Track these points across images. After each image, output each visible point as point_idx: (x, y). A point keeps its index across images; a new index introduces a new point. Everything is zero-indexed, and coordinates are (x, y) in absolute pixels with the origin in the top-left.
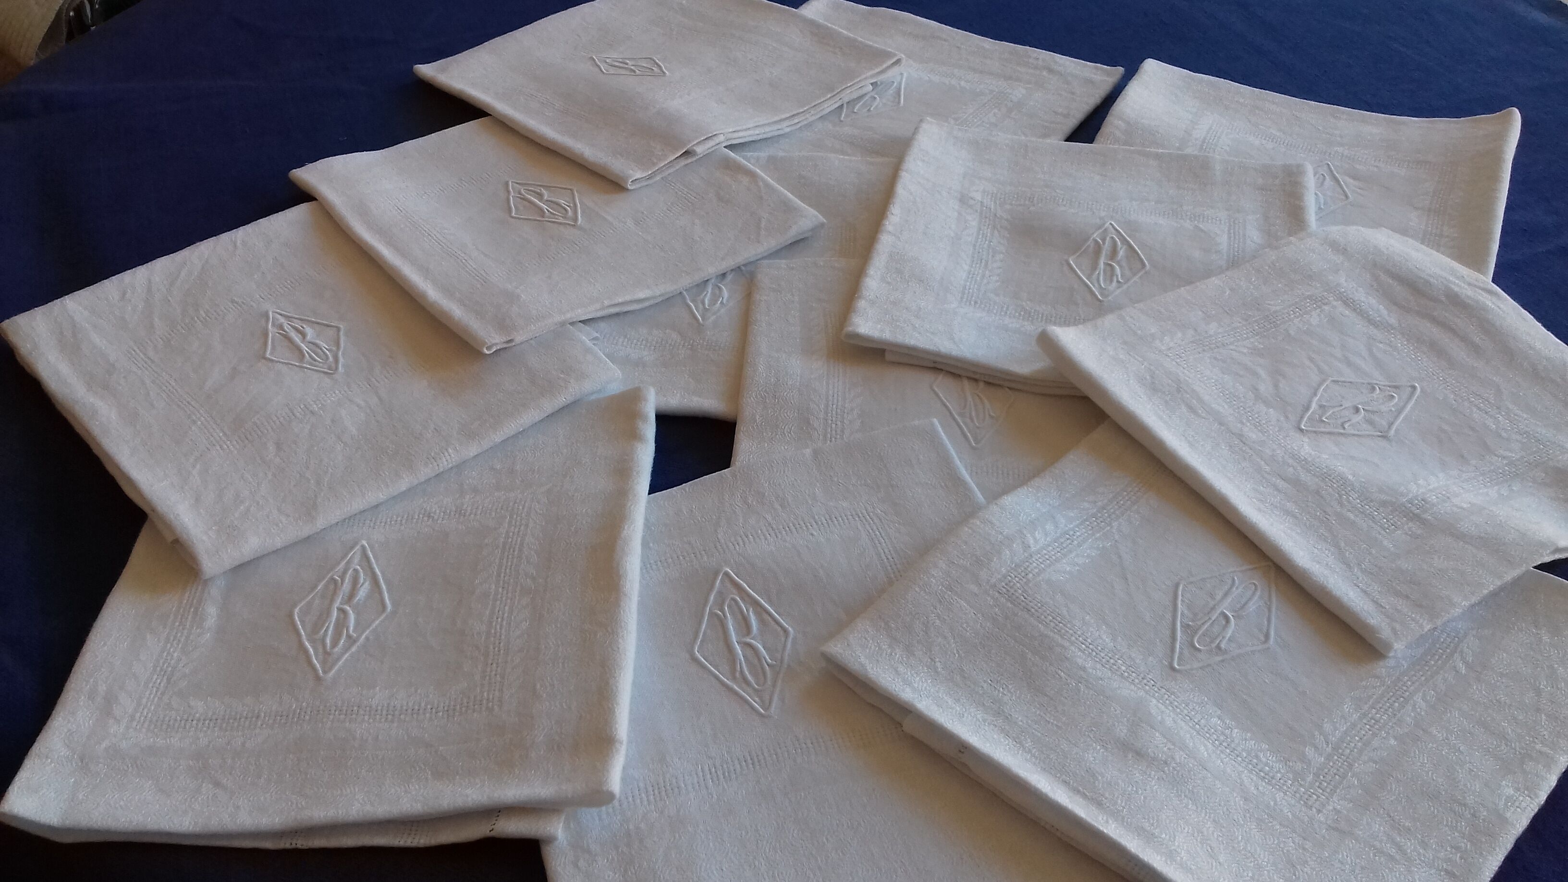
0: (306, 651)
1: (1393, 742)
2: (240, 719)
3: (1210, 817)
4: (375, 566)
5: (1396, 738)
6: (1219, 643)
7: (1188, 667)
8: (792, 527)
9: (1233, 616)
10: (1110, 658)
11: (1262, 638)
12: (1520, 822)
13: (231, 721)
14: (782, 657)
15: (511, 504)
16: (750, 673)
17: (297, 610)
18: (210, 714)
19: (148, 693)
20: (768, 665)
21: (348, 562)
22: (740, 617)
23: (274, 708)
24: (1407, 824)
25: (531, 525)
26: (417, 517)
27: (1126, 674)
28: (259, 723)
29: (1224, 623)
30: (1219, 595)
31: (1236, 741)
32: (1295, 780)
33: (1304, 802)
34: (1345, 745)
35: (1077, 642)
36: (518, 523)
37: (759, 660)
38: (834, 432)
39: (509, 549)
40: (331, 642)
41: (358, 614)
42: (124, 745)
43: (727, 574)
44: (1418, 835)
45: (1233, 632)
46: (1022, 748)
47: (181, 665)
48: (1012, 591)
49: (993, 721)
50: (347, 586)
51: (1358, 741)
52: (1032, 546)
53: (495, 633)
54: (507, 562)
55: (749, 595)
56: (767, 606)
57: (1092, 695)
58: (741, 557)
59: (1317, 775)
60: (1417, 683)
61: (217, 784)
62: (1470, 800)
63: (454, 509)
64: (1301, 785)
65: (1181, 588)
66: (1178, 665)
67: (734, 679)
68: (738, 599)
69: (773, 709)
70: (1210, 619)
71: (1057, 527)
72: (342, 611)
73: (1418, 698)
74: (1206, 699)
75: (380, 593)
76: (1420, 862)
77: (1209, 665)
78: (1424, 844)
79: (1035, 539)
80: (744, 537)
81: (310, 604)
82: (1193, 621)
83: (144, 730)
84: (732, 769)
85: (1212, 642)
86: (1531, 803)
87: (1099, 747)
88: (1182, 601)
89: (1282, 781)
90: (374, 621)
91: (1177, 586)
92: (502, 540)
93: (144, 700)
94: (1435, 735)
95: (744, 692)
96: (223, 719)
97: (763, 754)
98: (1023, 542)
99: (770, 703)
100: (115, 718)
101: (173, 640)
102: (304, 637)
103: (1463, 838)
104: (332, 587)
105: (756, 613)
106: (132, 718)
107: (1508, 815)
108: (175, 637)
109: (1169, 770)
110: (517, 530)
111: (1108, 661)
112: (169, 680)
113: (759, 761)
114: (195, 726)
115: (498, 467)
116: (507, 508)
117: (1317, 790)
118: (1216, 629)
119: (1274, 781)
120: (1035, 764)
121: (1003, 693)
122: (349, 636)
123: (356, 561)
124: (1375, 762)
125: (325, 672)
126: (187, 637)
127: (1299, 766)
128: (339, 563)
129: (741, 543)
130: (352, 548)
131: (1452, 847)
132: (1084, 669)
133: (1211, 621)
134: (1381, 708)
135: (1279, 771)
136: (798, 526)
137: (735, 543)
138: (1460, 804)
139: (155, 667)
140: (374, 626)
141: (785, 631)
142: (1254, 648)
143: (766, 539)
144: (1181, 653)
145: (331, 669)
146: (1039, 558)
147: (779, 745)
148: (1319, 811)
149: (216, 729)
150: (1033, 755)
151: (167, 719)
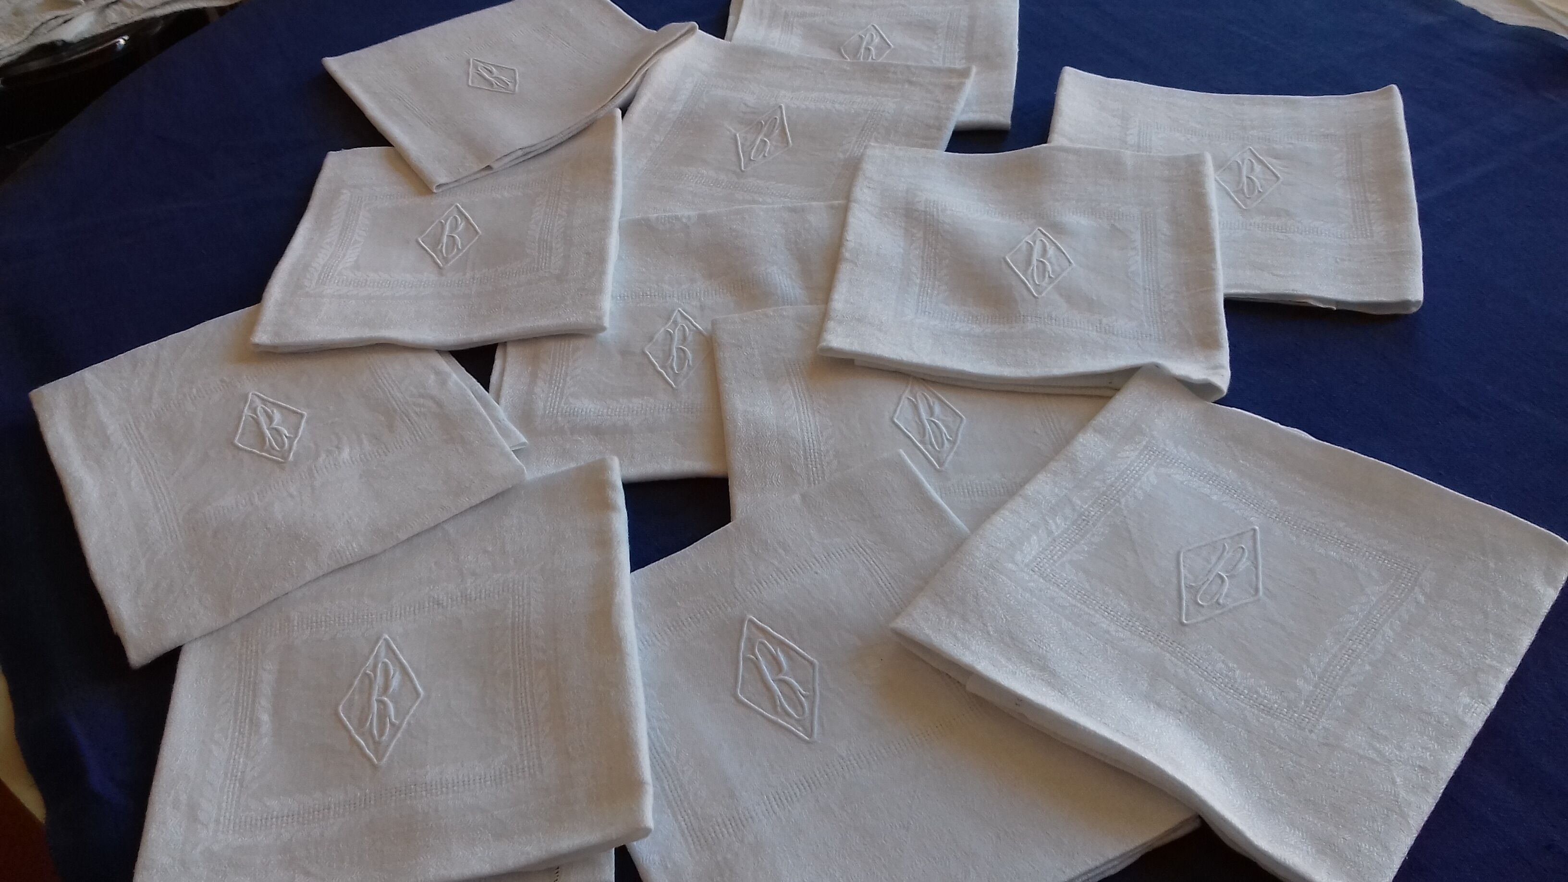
0: (358, 744)
1: (1368, 667)
2: (314, 812)
3: (1220, 753)
4: (401, 657)
5: (1370, 664)
6: (1217, 600)
7: (1194, 621)
8: (798, 569)
9: (1227, 576)
10: (1129, 621)
11: (1252, 592)
12: (1476, 721)
13: (306, 815)
14: (813, 688)
15: (511, 585)
16: (789, 706)
17: (340, 708)
18: (286, 811)
19: (225, 797)
20: (803, 696)
21: (377, 656)
22: (770, 657)
23: (341, 798)
24: (1384, 733)
25: (533, 602)
26: (427, 605)
27: (1143, 634)
28: (332, 813)
29: (1220, 582)
30: (1214, 559)
31: (1239, 681)
32: (1289, 708)
33: (1298, 725)
34: (1329, 674)
35: (1101, 610)
36: (521, 604)
37: (795, 693)
38: (816, 475)
39: (518, 628)
40: (378, 732)
41: (396, 703)
42: (216, 848)
43: (751, 621)
44: (1394, 741)
45: (1228, 589)
46: (1066, 698)
47: (248, 769)
48: (1043, 569)
49: (1041, 676)
50: (380, 680)
51: (1340, 670)
52: (1054, 531)
53: (523, 708)
54: (518, 641)
55: (774, 637)
56: (791, 644)
57: (1117, 654)
58: (760, 604)
59: (1306, 701)
60: (1385, 615)
61: (308, 874)
62: (1435, 709)
63: (459, 594)
64: (1295, 712)
65: (1182, 555)
66: (1186, 620)
67: (776, 713)
68: (766, 642)
69: (815, 736)
70: (1208, 580)
71: (1074, 509)
72: (380, 702)
73: (1386, 629)
74: (1211, 647)
75: (412, 681)
76: (1397, 762)
77: (1211, 618)
78: (1400, 748)
79: (1056, 524)
80: (758, 584)
81: (351, 700)
82: (1195, 582)
83: (231, 832)
84: (792, 793)
85: (1212, 598)
86: (1484, 708)
87: (1126, 699)
88: (1184, 566)
89: (1278, 711)
90: (411, 707)
91: (1178, 553)
92: (510, 621)
93: (224, 805)
94: (1402, 659)
95: (788, 724)
96: (299, 814)
97: (816, 776)
98: (1047, 529)
99: (812, 730)
100: (203, 824)
101: (237, 748)
102: (353, 732)
103: (1431, 740)
104: (367, 681)
105: (783, 651)
106: (217, 821)
107: (1466, 720)
108: (238, 745)
109: (1183, 718)
110: (521, 610)
111: (1127, 624)
112: (241, 786)
113: (814, 783)
114: (275, 823)
115: (490, 549)
116: (508, 590)
117: (1308, 715)
118: (1214, 588)
119: (1272, 711)
120: (1079, 710)
121: (1046, 651)
122: (392, 724)
123: (383, 654)
124: (1354, 686)
125: (379, 760)
126: (248, 745)
127: (1292, 695)
128: (368, 659)
129: (757, 590)
130: (377, 642)
131: (1422, 748)
132: (1108, 632)
133: (1209, 582)
134: (1356, 639)
135: (1276, 703)
136: (802, 566)
137: (752, 590)
138: (1427, 713)
139: (226, 774)
140: (412, 712)
141: (812, 664)
142: (1247, 601)
143: (778, 583)
144: (1187, 610)
145: (383, 756)
146: (1062, 542)
147: (827, 765)
148: (1311, 731)
149: (295, 824)
150: (1076, 704)
151: (249, 820)
